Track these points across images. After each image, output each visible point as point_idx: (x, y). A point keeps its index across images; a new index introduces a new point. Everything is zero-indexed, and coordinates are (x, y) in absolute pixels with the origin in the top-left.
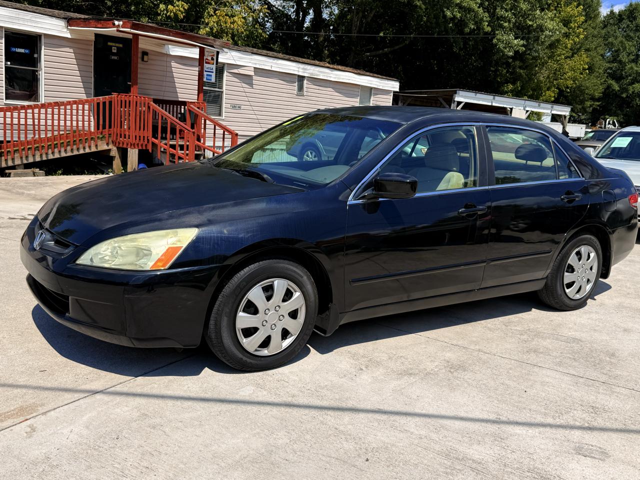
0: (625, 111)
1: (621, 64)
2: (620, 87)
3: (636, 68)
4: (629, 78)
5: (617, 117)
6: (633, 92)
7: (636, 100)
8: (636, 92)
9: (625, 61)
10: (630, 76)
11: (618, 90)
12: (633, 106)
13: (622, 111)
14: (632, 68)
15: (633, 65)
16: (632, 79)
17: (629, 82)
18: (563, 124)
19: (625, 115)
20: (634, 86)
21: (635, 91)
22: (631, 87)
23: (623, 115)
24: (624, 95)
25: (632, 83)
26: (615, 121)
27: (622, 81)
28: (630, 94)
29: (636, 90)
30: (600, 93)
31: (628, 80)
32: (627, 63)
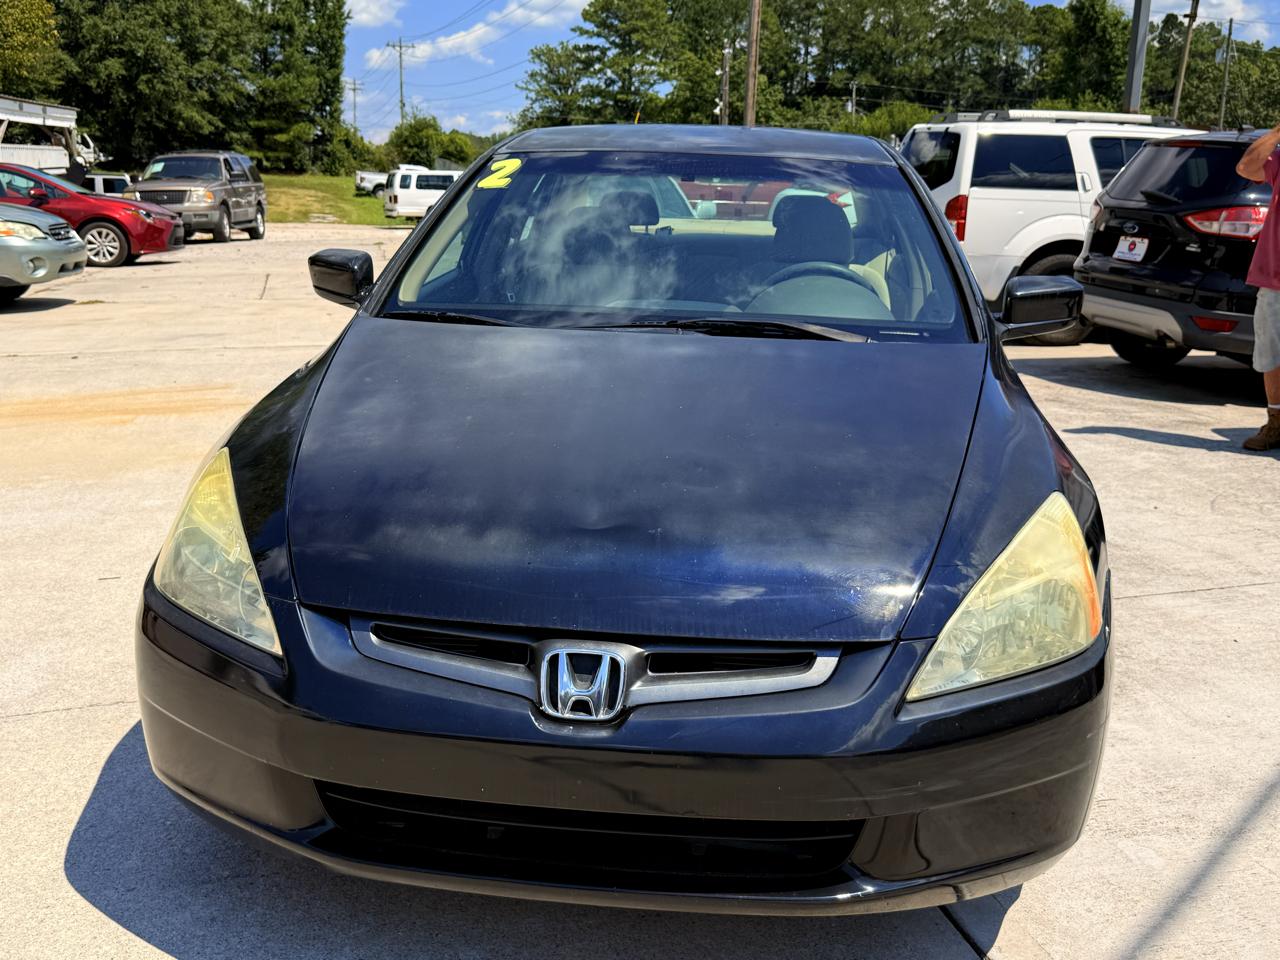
0: (99, 115)
1: (70, 16)
2: (80, 67)
3: (104, 27)
4: (93, 46)
5: (88, 126)
6: (109, 76)
7: (118, 92)
8: (114, 76)
9: (78, 12)
10: (93, 41)
11: (78, 72)
12: (113, 106)
13: (94, 115)
14: (95, 26)
15: (96, 19)
16: (100, 49)
17: (95, 54)
18: (67, 147)
19: (102, 123)
20: (107, 62)
21: (111, 74)
22: (101, 67)
23: (98, 123)
24: (93, 83)
25: (101, 58)
26: (86, 136)
27: (81, 52)
28: (104, 81)
29: (114, 72)
30: (59, 79)
31: (92, 51)
32: (84, 15)
